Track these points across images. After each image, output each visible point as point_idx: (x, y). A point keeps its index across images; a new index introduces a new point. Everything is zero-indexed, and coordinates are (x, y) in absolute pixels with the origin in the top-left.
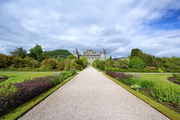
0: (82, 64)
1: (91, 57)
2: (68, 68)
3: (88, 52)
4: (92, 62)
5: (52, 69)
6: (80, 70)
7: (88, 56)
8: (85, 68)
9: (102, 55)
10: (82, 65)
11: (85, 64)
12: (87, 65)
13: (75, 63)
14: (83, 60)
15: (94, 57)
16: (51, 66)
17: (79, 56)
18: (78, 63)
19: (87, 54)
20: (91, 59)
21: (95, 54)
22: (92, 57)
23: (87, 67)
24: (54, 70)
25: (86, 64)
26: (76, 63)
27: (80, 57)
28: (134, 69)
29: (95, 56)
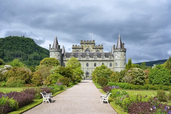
0: (71, 76)
1: (90, 59)
2: (49, 83)
3: (84, 45)
4: (94, 70)
5: (24, 83)
6: (68, 86)
7: (83, 56)
8: (76, 84)
9: (116, 53)
10: (71, 78)
11: (77, 76)
12: (81, 78)
13: (59, 75)
14: (73, 68)
15: (98, 59)
16: (23, 79)
17: (63, 55)
18: (63, 74)
19: (81, 51)
20: (91, 64)
21: (101, 51)
22: (93, 59)
23: (79, 82)
24: (28, 85)
25: (79, 75)
26: (60, 73)
27: (65, 58)
28: (154, 85)
29: (99, 55)
